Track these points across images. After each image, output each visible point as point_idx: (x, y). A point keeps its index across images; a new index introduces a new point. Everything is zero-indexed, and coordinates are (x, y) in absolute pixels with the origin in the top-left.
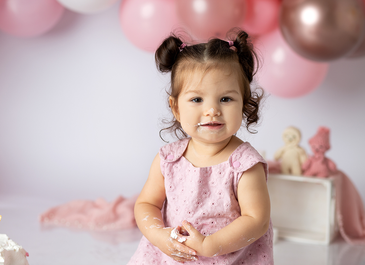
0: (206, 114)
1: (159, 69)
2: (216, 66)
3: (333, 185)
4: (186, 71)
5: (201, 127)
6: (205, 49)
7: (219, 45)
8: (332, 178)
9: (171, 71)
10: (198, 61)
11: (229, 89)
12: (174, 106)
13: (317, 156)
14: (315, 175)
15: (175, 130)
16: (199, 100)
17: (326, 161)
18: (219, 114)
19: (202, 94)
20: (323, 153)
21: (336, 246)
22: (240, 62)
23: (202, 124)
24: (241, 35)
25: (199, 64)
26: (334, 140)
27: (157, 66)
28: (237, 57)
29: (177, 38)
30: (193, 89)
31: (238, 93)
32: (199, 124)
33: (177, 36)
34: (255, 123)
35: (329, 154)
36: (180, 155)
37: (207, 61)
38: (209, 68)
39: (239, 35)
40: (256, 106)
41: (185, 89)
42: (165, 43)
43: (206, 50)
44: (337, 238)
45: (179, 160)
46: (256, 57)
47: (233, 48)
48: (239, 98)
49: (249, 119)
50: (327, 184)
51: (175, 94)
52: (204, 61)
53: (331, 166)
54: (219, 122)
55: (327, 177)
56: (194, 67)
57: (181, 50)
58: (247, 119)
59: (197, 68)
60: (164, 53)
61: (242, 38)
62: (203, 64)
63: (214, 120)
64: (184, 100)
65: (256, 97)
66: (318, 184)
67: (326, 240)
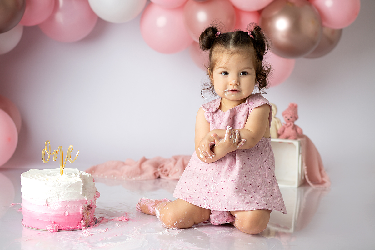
0: (230, 83)
1: (201, 48)
2: (238, 52)
3: (300, 145)
4: (218, 54)
5: (227, 92)
6: (231, 38)
7: (240, 38)
8: (299, 140)
9: (210, 50)
10: (225, 48)
11: (246, 66)
12: (211, 75)
13: (289, 124)
14: (287, 138)
15: (212, 90)
16: (226, 73)
17: (295, 127)
18: (238, 83)
19: (228, 69)
20: (293, 122)
21: (302, 189)
22: (255, 47)
23: (228, 90)
24: (256, 29)
25: (226, 50)
26: (300, 113)
27: (200, 46)
28: (252, 44)
29: (214, 27)
30: (222, 66)
31: (252, 69)
32: (226, 90)
33: (214, 26)
34: (264, 87)
35: (296, 123)
36: (217, 108)
37: (232, 48)
38: (233, 53)
39: (255, 29)
40: (265, 76)
41: (217, 65)
42: (206, 32)
43: (232, 40)
44: (303, 183)
45: (217, 111)
46: (266, 41)
47: (251, 36)
48: (253, 72)
49: (260, 85)
50: (296, 143)
51: (211, 68)
52: (229, 48)
53: (298, 130)
54: (237, 89)
55: (296, 139)
56: (223, 52)
57: (217, 36)
58: (259, 85)
59: (224, 53)
60: (205, 38)
61: (257, 31)
62: (229, 50)
63: (235, 88)
64: (216, 72)
65: (266, 69)
66: (290, 143)
67: (296, 185)
